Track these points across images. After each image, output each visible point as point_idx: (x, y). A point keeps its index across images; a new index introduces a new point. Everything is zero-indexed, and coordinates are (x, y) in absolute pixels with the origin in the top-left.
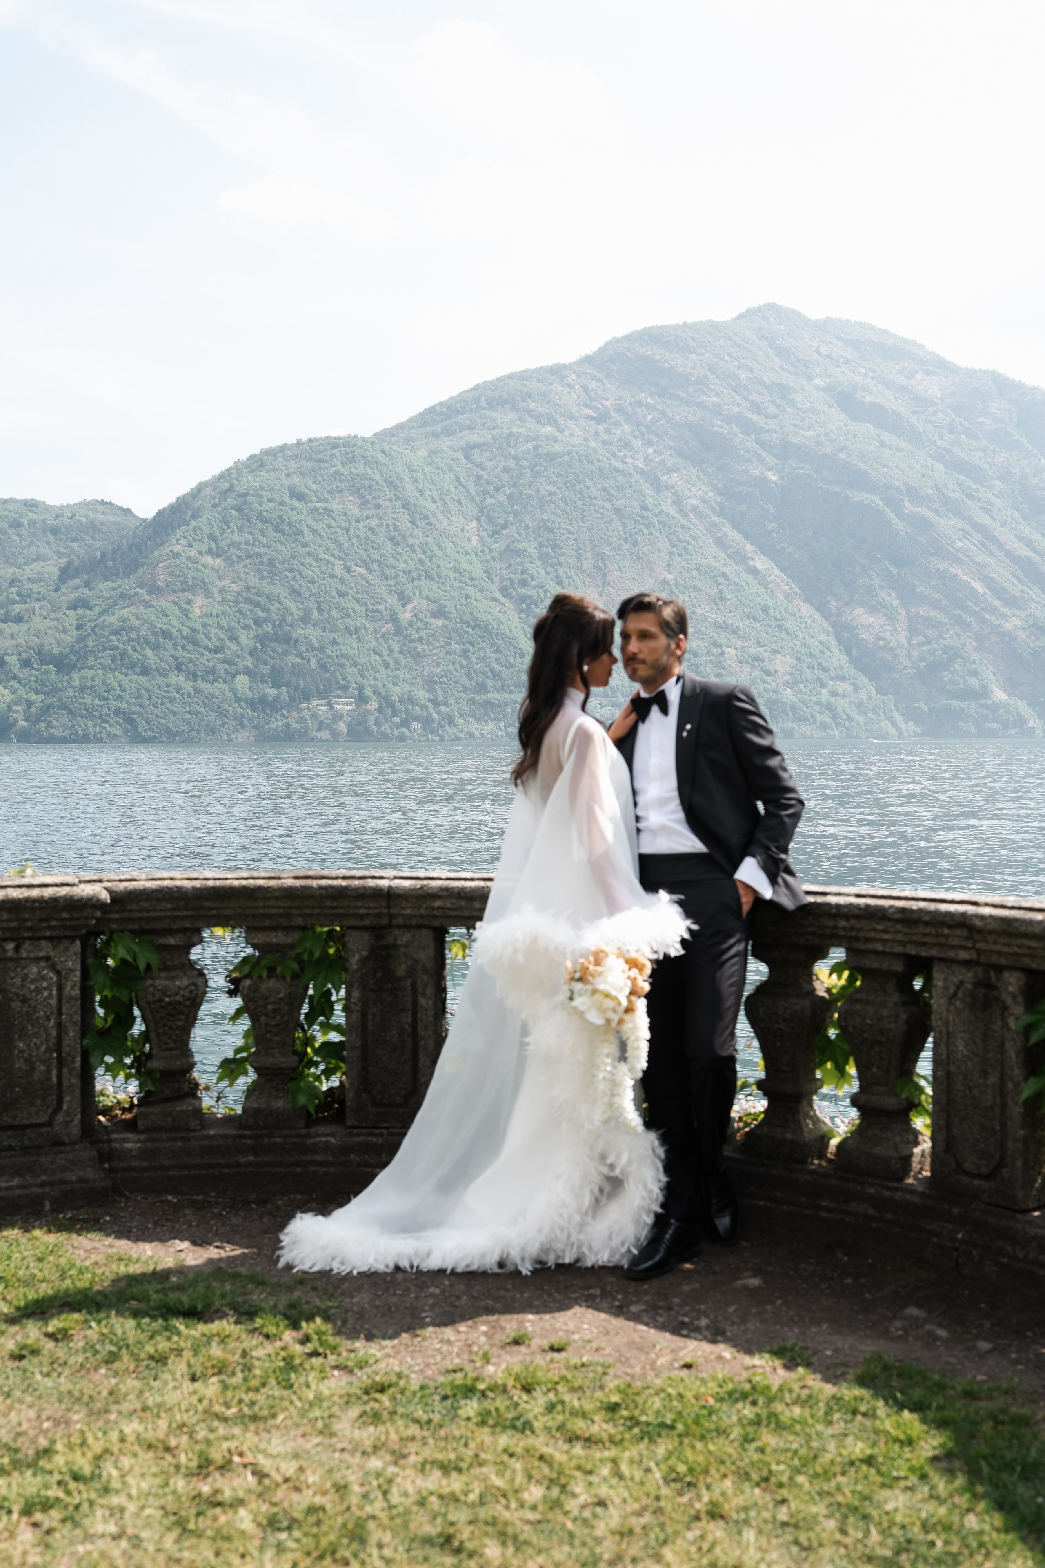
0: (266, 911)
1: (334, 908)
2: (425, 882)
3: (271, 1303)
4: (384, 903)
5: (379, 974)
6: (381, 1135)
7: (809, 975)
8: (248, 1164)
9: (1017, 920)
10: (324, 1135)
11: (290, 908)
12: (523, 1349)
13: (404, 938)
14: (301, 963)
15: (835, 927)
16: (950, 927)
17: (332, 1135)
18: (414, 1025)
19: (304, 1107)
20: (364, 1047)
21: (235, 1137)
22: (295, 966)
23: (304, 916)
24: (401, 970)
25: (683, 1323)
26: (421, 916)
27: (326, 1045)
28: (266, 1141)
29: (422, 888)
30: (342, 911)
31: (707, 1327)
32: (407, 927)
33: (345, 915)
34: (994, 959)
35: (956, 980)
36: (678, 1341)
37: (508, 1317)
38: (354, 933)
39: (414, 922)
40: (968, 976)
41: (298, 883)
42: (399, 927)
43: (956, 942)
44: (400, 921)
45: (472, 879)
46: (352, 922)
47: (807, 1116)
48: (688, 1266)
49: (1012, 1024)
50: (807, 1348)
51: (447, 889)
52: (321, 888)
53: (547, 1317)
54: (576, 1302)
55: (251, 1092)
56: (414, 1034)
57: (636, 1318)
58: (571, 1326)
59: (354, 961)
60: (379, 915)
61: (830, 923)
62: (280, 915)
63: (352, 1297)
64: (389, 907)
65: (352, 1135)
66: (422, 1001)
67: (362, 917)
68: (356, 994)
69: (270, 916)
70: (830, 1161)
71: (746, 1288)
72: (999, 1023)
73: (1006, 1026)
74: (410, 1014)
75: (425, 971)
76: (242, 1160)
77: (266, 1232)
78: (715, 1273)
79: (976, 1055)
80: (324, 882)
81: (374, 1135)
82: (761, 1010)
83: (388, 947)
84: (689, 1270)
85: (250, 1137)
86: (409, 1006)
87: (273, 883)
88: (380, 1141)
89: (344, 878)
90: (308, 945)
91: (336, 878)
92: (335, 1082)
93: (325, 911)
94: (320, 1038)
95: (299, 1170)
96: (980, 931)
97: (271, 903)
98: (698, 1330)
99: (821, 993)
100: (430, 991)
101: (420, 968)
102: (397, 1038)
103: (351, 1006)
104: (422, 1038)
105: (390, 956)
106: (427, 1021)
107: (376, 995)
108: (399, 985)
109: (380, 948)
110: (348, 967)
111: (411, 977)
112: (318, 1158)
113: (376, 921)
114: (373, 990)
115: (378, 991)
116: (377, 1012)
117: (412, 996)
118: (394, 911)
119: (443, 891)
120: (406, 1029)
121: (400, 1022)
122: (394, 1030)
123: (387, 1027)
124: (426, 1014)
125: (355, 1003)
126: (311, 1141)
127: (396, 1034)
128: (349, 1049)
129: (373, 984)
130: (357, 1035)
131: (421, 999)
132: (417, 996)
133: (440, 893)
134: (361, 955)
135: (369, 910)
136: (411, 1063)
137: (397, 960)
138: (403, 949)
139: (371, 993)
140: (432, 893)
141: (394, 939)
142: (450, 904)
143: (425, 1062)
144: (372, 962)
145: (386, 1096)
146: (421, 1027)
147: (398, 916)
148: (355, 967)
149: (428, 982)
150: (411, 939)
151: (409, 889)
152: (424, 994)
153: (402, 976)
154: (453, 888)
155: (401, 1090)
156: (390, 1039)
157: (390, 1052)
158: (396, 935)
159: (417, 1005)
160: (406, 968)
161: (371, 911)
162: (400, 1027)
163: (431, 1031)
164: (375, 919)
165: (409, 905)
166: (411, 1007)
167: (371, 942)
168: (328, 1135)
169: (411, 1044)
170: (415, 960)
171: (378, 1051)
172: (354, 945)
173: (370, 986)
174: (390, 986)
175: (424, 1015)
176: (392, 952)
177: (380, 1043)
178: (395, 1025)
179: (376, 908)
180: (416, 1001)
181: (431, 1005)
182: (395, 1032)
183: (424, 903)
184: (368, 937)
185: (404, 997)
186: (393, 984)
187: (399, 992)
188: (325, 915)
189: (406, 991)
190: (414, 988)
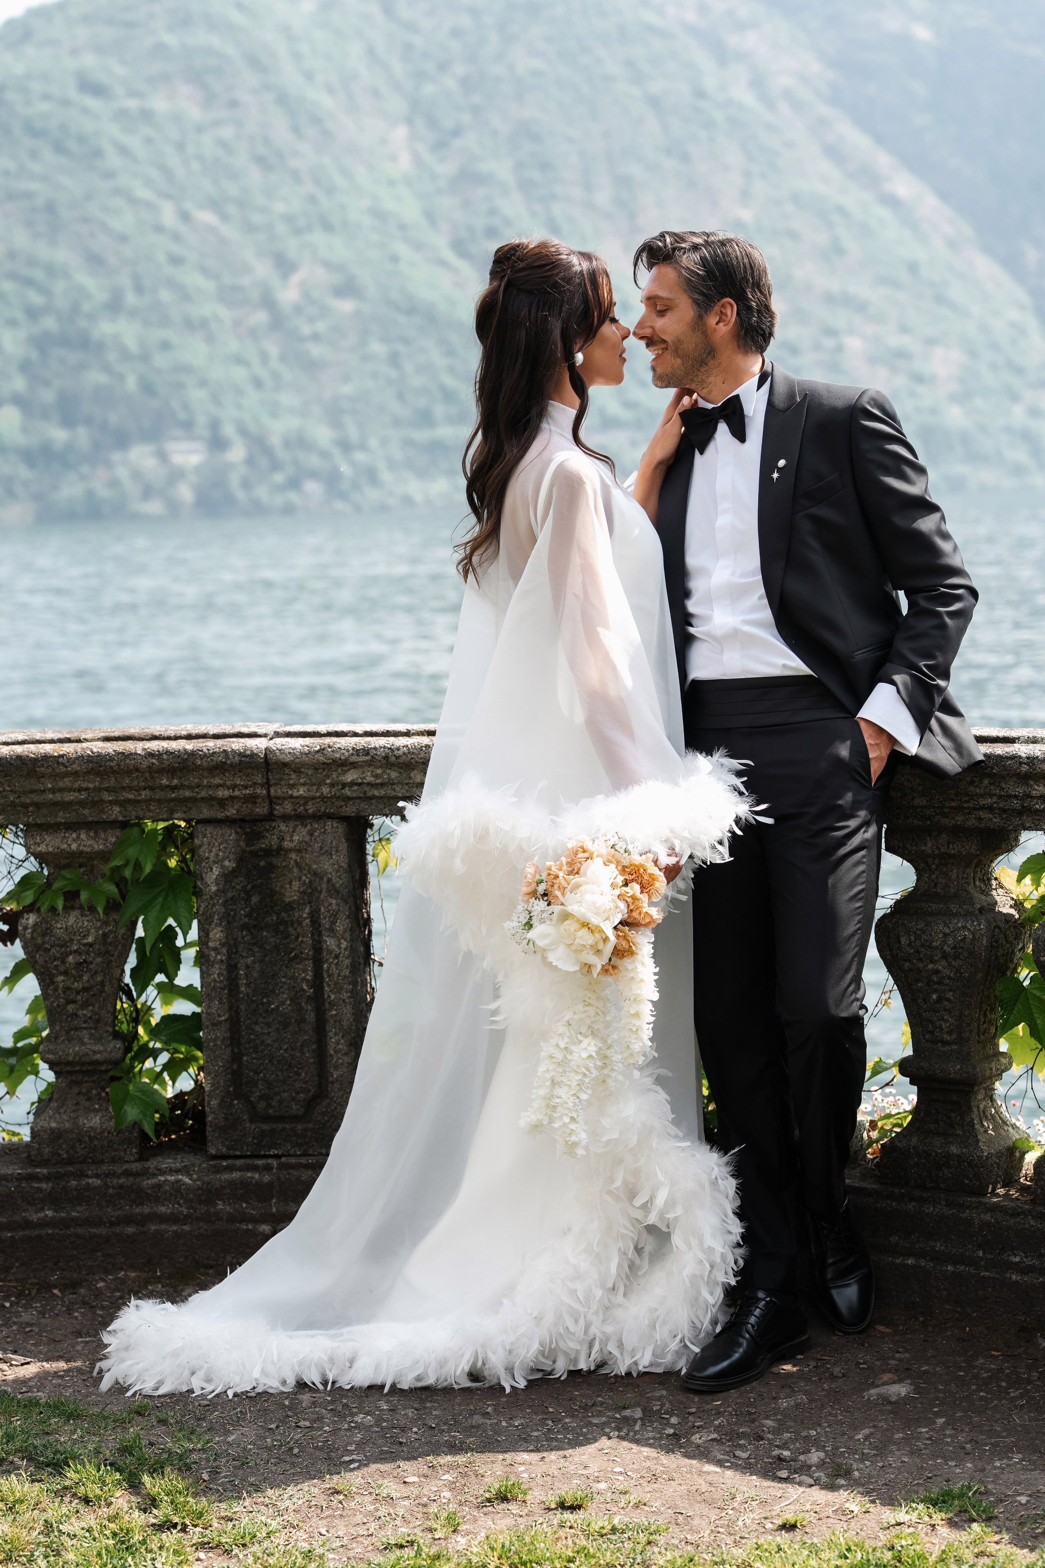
0: (58, 797)
1: (174, 788)
2: (328, 740)
3: (91, 1447)
4: (259, 779)
5: (255, 899)
6: (268, 1168)
7: (987, 879)
8: (44, 1223)
10: (171, 1171)
11: (98, 790)
12: (513, 1507)
13: (299, 835)
14: (121, 883)
15: (1028, 796)
17: (185, 1170)
18: (318, 983)
19: (135, 1124)
20: (234, 1022)
21: (20, 1178)
22: (112, 889)
23: (123, 804)
24: (292, 892)
25: (780, 1459)
26: (323, 798)
27: (168, 1020)
28: (74, 1183)
29: (322, 750)
30: (188, 793)
31: (821, 1465)
32: (300, 818)
33: (194, 800)
36: (772, 1488)
37: (491, 1456)
38: (209, 830)
39: (311, 809)
41: (110, 748)
42: (285, 818)
44: (288, 807)
45: (407, 734)
46: (206, 813)
47: (984, 1115)
48: (788, 1367)
50: (987, 1493)
51: (366, 751)
52: (151, 754)
53: (553, 1456)
54: (601, 1431)
55: (43, 1105)
56: (318, 998)
57: (701, 1454)
58: (593, 1469)
59: (212, 877)
60: (252, 799)
61: (1020, 790)
62: (82, 804)
63: (227, 1433)
64: (267, 785)
65: (218, 1170)
66: (330, 942)
67: (222, 803)
68: (217, 934)
69: (65, 806)
70: (1024, 1189)
71: (885, 1400)
74: (310, 965)
75: (334, 891)
76: (34, 1217)
77: (79, 1334)
78: (833, 1377)
80: (154, 746)
81: (255, 1168)
82: (904, 941)
83: (268, 852)
84: (789, 1375)
85: (47, 1178)
86: (308, 951)
87: (68, 749)
88: (267, 1178)
89: (189, 737)
90: (132, 852)
91: (176, 738)
92: (185, 1083)
93: (160, 795)
94: (159, 1011)
95: (130, 1230)
97: (67, 782)
98: (805, 1469)
99: (1005, 907)
100: (342, 925)
101: (324, 886)
102: (289, 1005)
103: (209, 955)
104: (332, 1004)
105: (271, 867)
106: (339, 976)
107: (252, 934)
108: (289, 916)
109: (254, 854)
110: (201, 889)
111: (309, 903)
112: (163, 1209)
113: (246, 809)
114: (245, 927)
115: (255, 927)
116: (254, 962)
117: (313, 935)
118: (276, 791)
119: (358, 755)
120: (303, 990)
121: (293, 978)
122: (284, 993)
123: (271, 988)
124: (337, 964)
125: (215, 949)
126: (149, 1182)
127: (286, 999)
128: (207, 1027)
129: (246, 916)
130: (220, 1003)
131: (327, 939)
132: (320, 934)
133: (354, 759)
134: (223, 867)
135: (233, 791)
136: (314, 1047)
137: (284, 875)
138: (293, 856)
139: (242, 931)
140: (340, 759)
141: (278, 838)
142: (372, 776)
143: (338, 1044)
144: (242, 879)
145: (274, 1103)
146: (329, 986)
147: (284, 799)
148: (214, 888)
149: (339, 910)
150: (307, 838)
151: (301, 753)
152: (333, 930)
153: (294, 900)
154: (375, 748)
155: (297, 1093)
156: (277, 1007)
157: (277, 1030)
158: (280, 831)
159: (321, 949)
160: (299, 888)
161: (237, 793)
162: (294, 987)
163: (346, 992)
164: (244, 806)
165: (302, 781)
166: (310, 953)
167: (238, 846)
168: (178, 1171)
169: (313, 1015)
170: (315, 874)
171: (257, 1028)
172: (211, 851)
173: (241, 919)
174: (275, 918)
175: (333, 966)
176: (275, 861)
177: (260, 1015)
178: (285, 983)
179: (246, 787)
180: (320, 942)
181: (346, 949)
182: (285, 996)
183: (328, 776)
184: (233, 836)
185: (297, 937)
186: (278, 914)
187: (290, 929)
188: (159, 801)
189: (302, 927)
190: (314, 920)
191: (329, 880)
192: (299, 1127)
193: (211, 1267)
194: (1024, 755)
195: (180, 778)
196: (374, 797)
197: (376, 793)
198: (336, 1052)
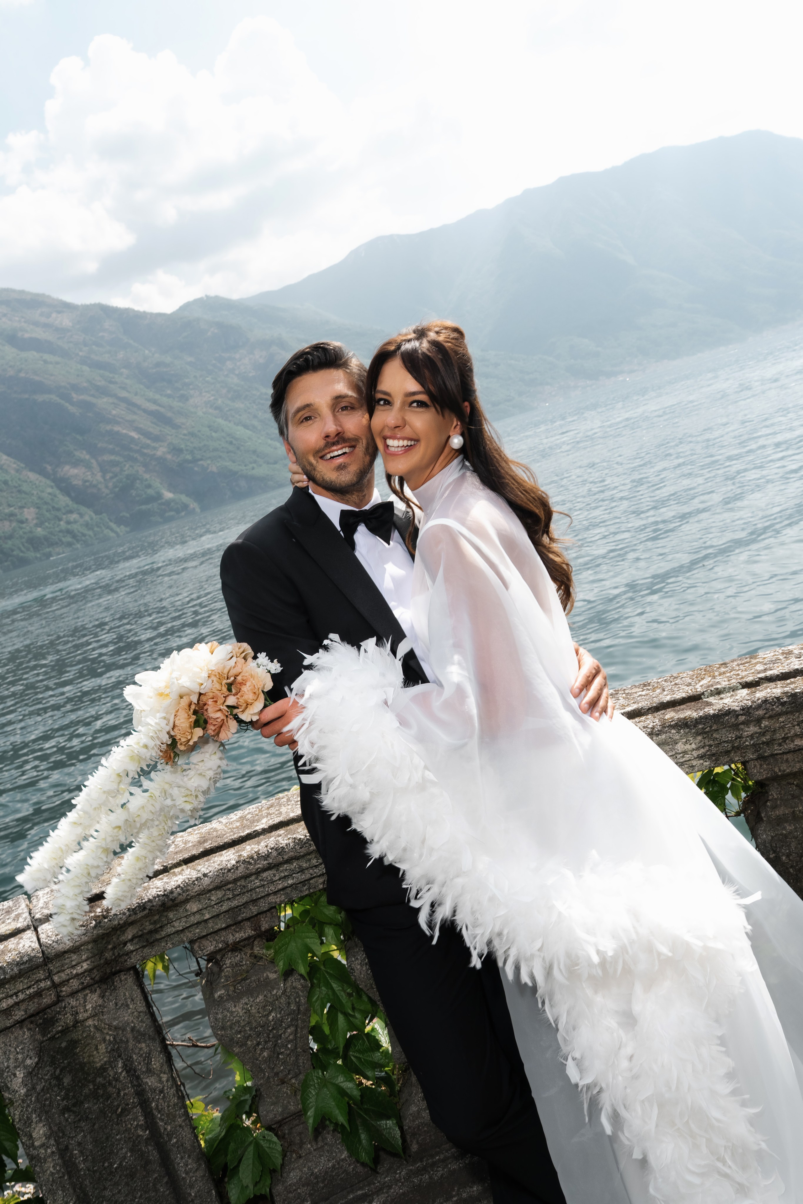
4: (41, 975)
5: (67, 1081)
13: (91, 1003)
18: (151, 1123)
24: (100, 1055)
26: (107, 962)
29: (98, 924)
32: (89, 987)
39: (97, 975)
42: (73, 994)
44: (75, 984)
51: (142, 907)
56: (156, 1136)
59: (18, 1082)
60: (39, 994)
64: (50, 976)
66: (150, 1081)
68: (40, 1131)
74: (138, 1111)
75: (139, 1036)
83: (65, 1031)
86: (133, 1100)
101: (130, 1036)
102: (131, 1156)
103: (38, 1154)
104: (170, 1135)
105: (74, 1043)
106: (168, 1107)
107: (74, 1112)
108: (105, 1078)
109: (53, 1038)
110: (10, 1099)
111: (119, 1056)
113: (33, 1007)
114: (66, 1109)
115: (74, 1105)
116: (85, 1136)
117: (131, 1082)
118: (60, 977)
119: (136, 914)
120: (139, 1136)
121: (127, 1130)
122: (122, 1148)
123: (108, 1150)
124: (164, 1097)
125: (42, 1145)
127: (126, 1153)
129: (63, 1100)
130: (63, 1191)
131: (148, 1080)
132: (138, 1078)
133: (133, 918)
134: (25, 1067)
135: (17, 996)
136: (165, 1180)
137: (88, 1044)
138: (90, 1022)
139: (64, 1114)
140: (119, 924)
141: (72, 1015)
142: (151, 924)
143: (187, 1165)
144: (48, 1068)
146: (162, 1120)
147: (68, 979)
148: (23, 1091)
149: (150, 1050)
150: (100, 1002)
151: (79, 936)
152: (150, 1071)
153: (106, 1062)
154: (150, 901)
156: (120, 1164)
157: (127, 1184)
158: (72, 1007)
159: (144, 1091)
160: (106, 1048)
161: (21, 996)
162: (129, 1138)
163: (180, 1117)
164: (31, 1003)
165: (84, 957)
166: (135, 1100)
167: (35, 1040)
169: (155, 1153)
170: (116, 1028)
172: (8, 1059)
173: (59, 1105)
174: (91, 1087)
175: (161, 1101)
176: (74, 1036)
177: (106, 1179)
178: (120, 1140)
179: (29, 988)
180: (140, 1085)
181: (167, 1081)
182: (124, 1151)
183: (108, 943)
184: (27, 1034)
185: (119, 1093)
186: (93, 1082)
187: (110, 1089)
189: (120, 1082)
190: (130, 1069)
194: (738, 709)
196: (157, 940)
197: (158, 936)
198: (187, 1173)
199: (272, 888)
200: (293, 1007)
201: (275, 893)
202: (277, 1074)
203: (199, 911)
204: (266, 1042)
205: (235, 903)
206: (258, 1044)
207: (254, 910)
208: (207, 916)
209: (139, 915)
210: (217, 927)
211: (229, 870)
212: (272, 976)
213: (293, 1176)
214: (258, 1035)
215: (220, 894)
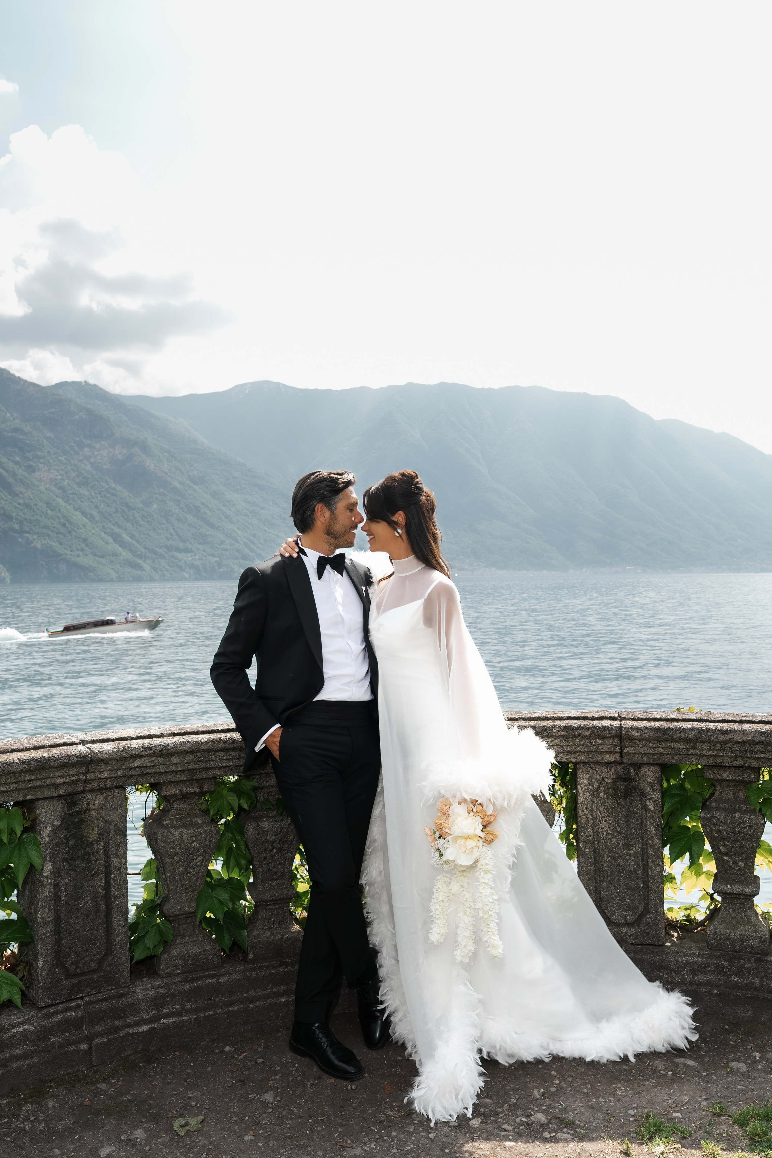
1: (29, 781)
2: (124, 743)
4: (83, 770)
5: (71, 842)
6: (79, 1007)
9: (671, 729)
10: (20, 1024)
13: (99, 799)
16: (602, 738)
17: (28, 1022)
18: (107, 888)
20: (57, 920)
24: (93, 834)
29: (124, 750)
30: (39, 783)
32: (101, 790)
33: (41, 787)
34: (637, 758)
35: (599, 777)
38: (46, 803)
39: (108, 784)
40: (610, 774)
42: (92, 791)
43: (606, 748)
44: (95, 785)
46: (46, 793)
49: (651, 806)
51: (150, 748)
52: (23, 762)
56: (108, 896)
59: (46, 833)
60: (75, 783)
64: (87, 773)
65: (48, 1016)
67: (56, 786)
72: (639, 807)
73: (645, 808)
74: (103, 876)
79: (619, 833)
81: (71, 1009)
83: (79, 813)
86: (103, 868)
88: (80, 1014)
91: (27, 749)
93: (22, 786)
96: (631, 739)
101: (112, 828)
102: (91, 903)
103: (43, 881)
104: (116, 898)
105: (82, 821)
107: (69, 863)
108: (92, 849)
109: (71, 815)
111: (103, 839)
112: (17, 1051)
113: (70, 790)
114: (65, 860)
115: (71, 859)
116: (70, 881)
117: (105, 857)
118: (91, 776)
119: (146, 751)
120: (99, 892)
121: (94, 886)
122: (88, 896)
123: (80, 894)
124: (120, 873)
125: (47, 877)
126: (7, 1035)
127: (89, 900)
128: (41, 926)
129: (66, 853)
130: (49, 910)
132: (109, 856)
133: (143, 753)
134: (53, 825)
135: (66, 778)
136: (105, 926)
137: (89, 825)
138: (93, 813)
139: (63, 863)
140: (133, 754)
141: (86, 804)
142: (149, 762)
144: (64, 831)
145: (81, 965)
146: (114, 887)
147: (93, 780)
148: (47, 839)
149: (121, 842)
150: (103, 802)
151: (113, 753)
152: (117, 854)
153: (95, 840)
154: (155, 746)
155: (94, 956)
156: (84, 906)
157: (83, 920)
158: (88, 799)
159: (110, 865)
160: (98, 831)
161: (68, 780)
162: (93, 892)
164: (70, 787)
165: (108, 768)
168: (23, 1023)
169: (104, 907)
170: (106, 821)
171: (71, 921)
173: (63, 856)
174: (83, 852)
175: (117, 875)
176: (84, 817)
177: (73, 912)
178: (88, 890)
179: (73, 776)
180: (108, 861)
182: (88, 898)
183: (123, 765)
184: (60, 806)
185: (96, 861)
186: (85, 849)
187: (92, 857)
188: (20, 790)
189: (99, 855)
190: (106, 851)
191: (116, 825)
192: (95, 976)
193: (51, 1081)
195: (37, 774)
196: (148, 773)
197: (149, 771)
198: (118, 926)
199: (220, 764)
200: (207, 843)
201: (220, 768)
202: (182, 886)
203: (176, 764)
204: (185, 861)
205: (197, 766)
206: (180, 861)
207: (204, 775)
208: (179, 769)
209: (148, 752)
210: (181, 779)
211: (203, 743)
212: (200, 821)
213: (175, 952)
214: (183, 854)
215: (191, 757)
